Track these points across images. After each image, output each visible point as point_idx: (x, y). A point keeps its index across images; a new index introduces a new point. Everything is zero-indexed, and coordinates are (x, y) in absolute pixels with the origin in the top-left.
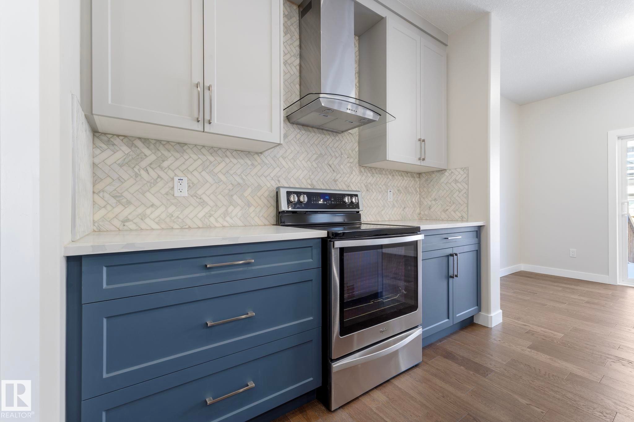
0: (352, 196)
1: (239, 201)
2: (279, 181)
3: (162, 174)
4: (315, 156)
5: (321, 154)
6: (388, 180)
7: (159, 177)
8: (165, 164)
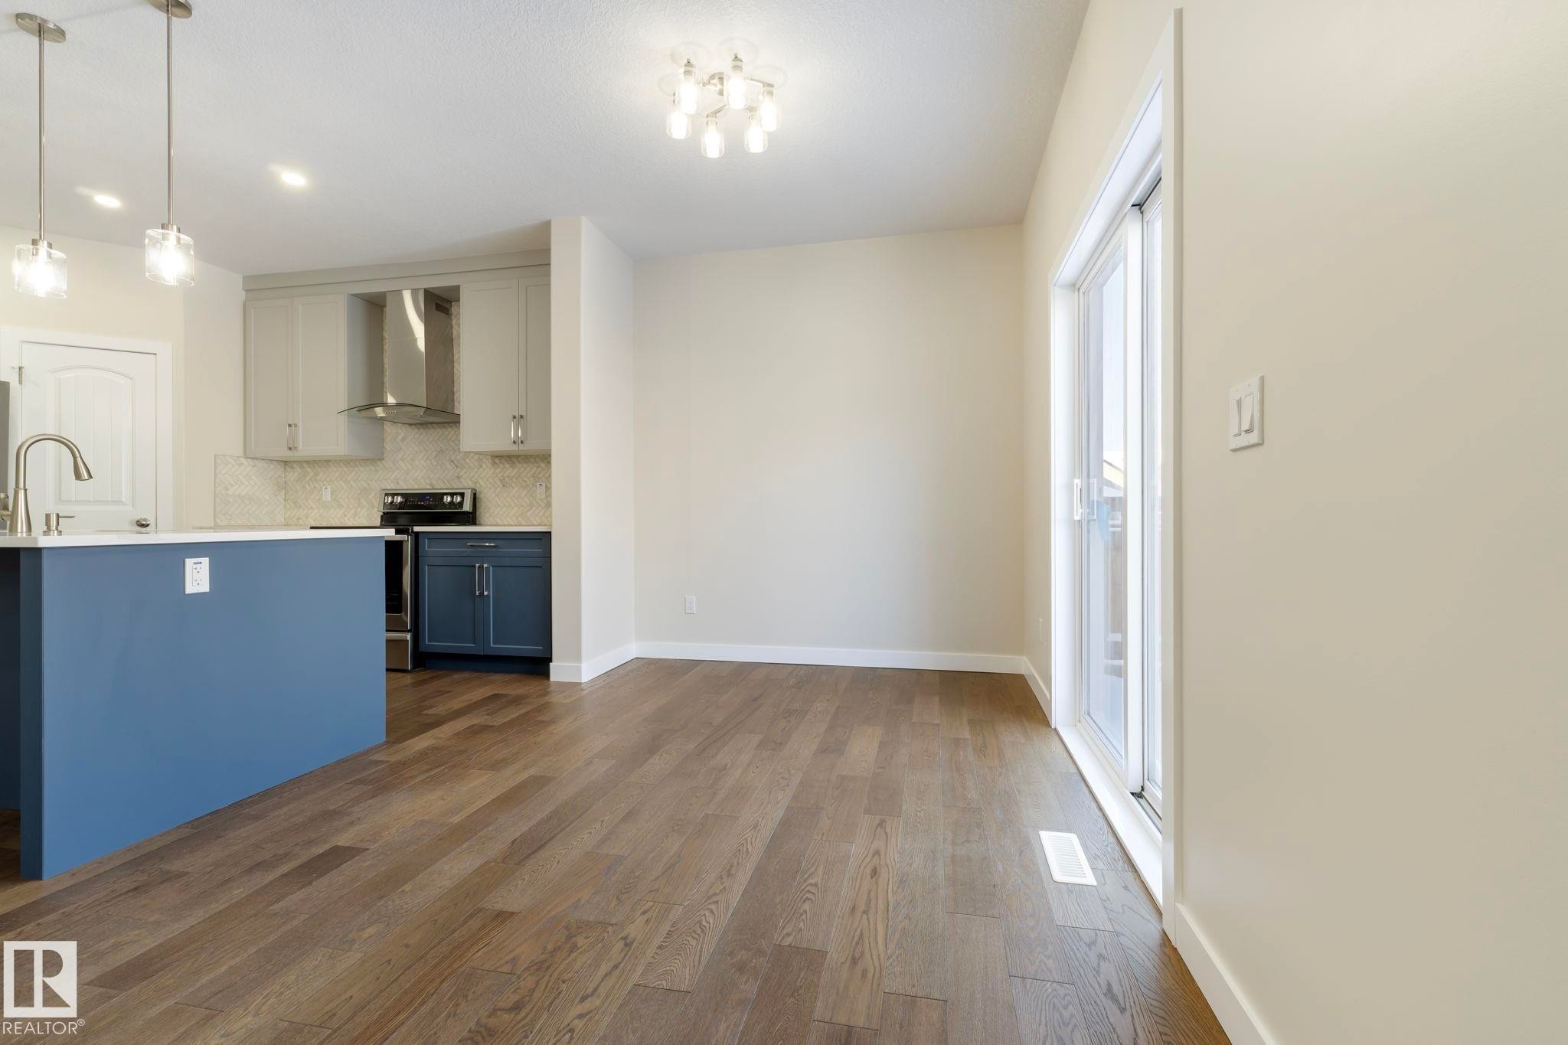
0: (452, 495)
1: (365, 504)
2: (398, 483)
3: (316, 485)
4: (435, 453)
5: (442, 450)
6: (540, 469)
7: (315, 487)
8: (318, 478)
